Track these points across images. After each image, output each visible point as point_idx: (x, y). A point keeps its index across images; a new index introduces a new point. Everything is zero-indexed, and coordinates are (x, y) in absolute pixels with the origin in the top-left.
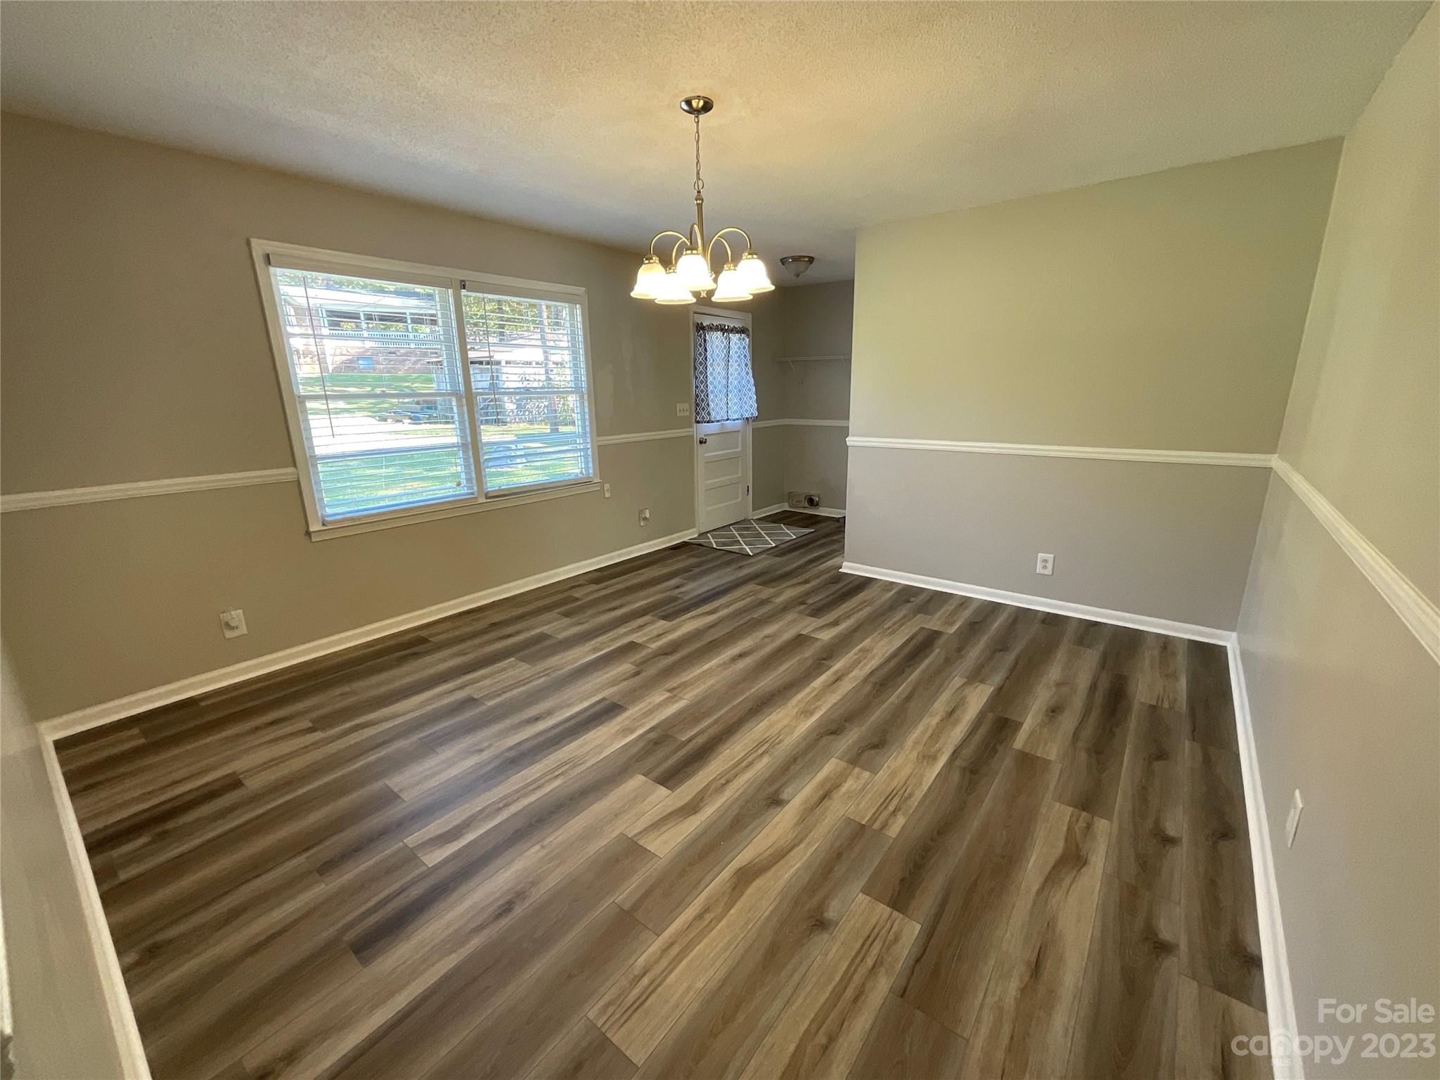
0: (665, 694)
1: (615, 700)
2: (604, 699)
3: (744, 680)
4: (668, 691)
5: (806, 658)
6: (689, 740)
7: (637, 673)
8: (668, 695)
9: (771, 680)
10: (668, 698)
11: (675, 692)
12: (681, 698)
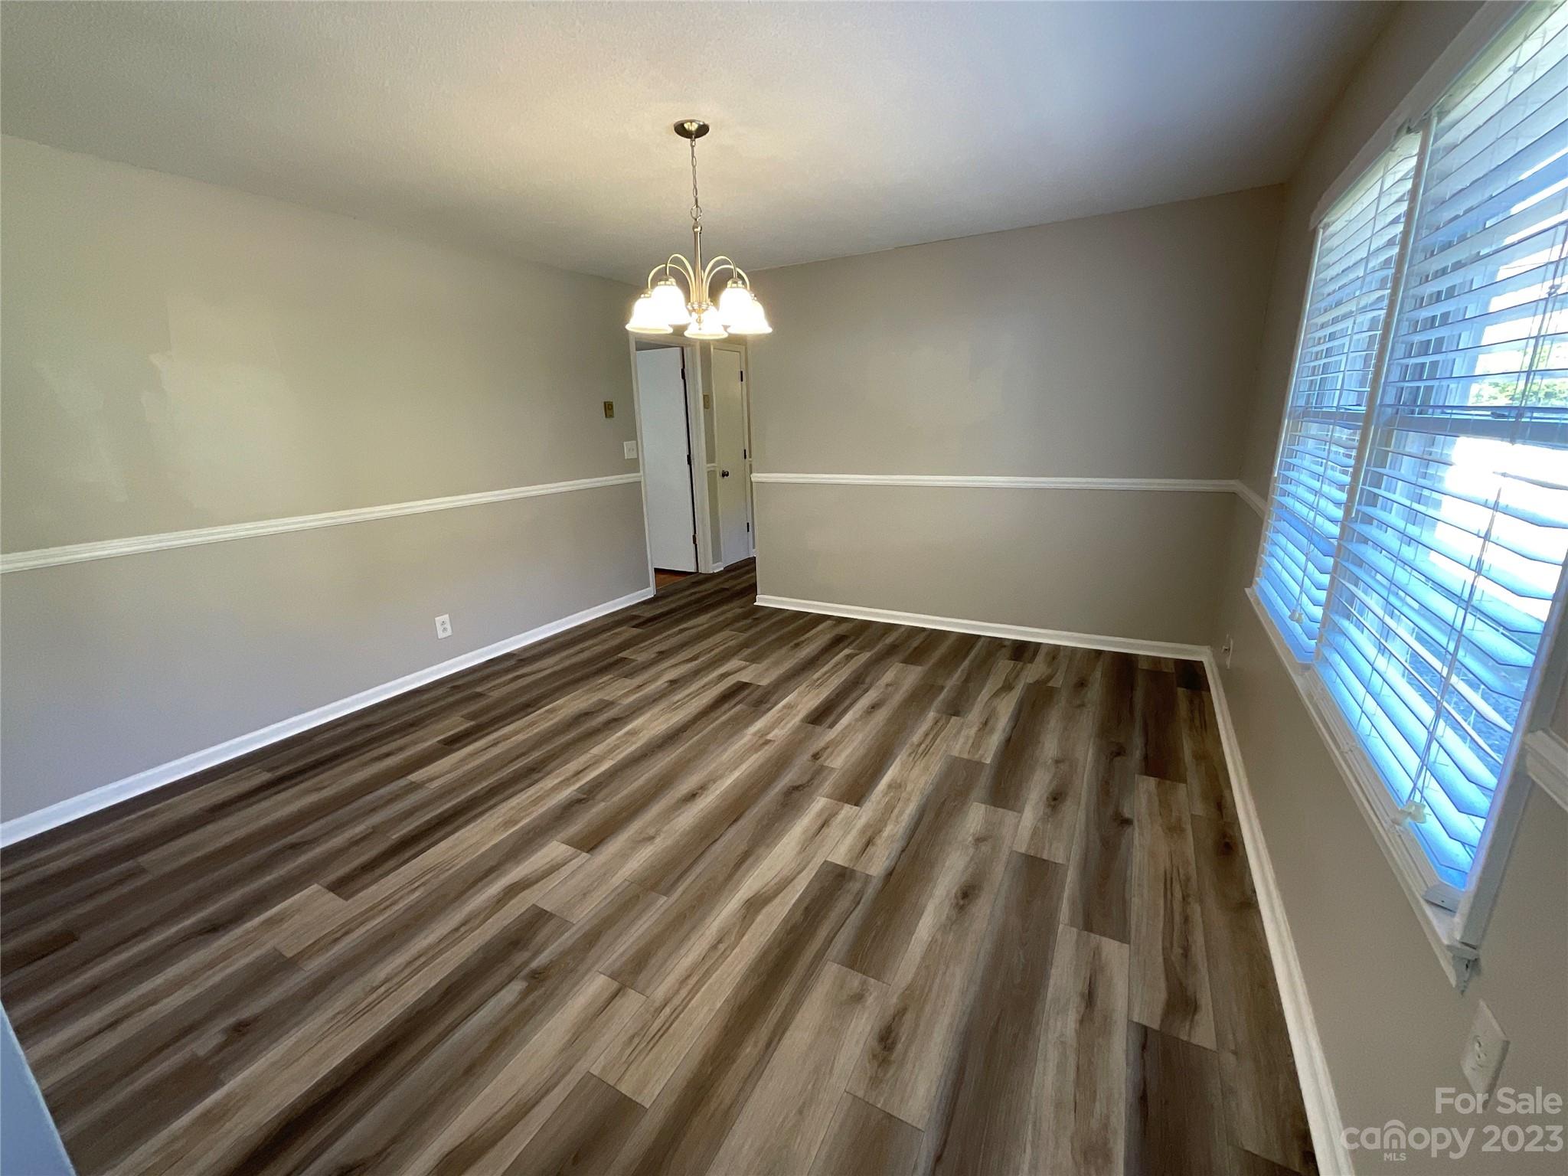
0: (773, 737)
1: (818, 729)
2: (831, 726)
3: (689, 761)
4: (770, 741)
5: (603, 800)
6: (735, 705)
7: (816, 756)
8: (769, 737)
9: (655, 767)
10: (769, 733)
11: (761, 742)
12: (755, 734)
